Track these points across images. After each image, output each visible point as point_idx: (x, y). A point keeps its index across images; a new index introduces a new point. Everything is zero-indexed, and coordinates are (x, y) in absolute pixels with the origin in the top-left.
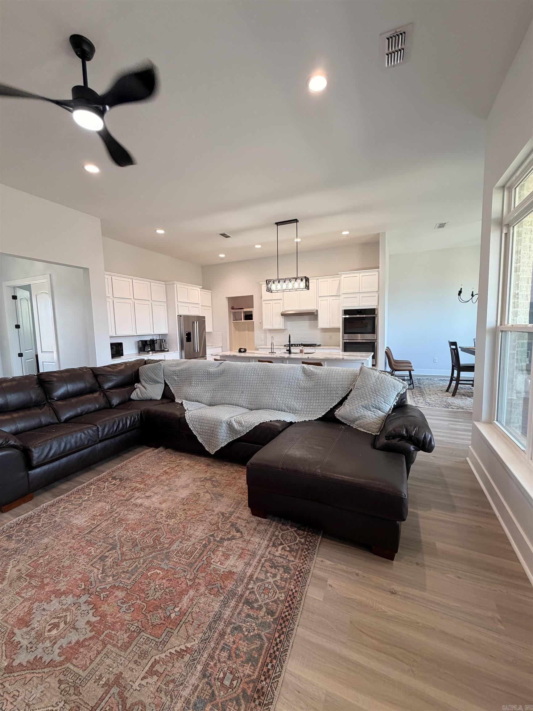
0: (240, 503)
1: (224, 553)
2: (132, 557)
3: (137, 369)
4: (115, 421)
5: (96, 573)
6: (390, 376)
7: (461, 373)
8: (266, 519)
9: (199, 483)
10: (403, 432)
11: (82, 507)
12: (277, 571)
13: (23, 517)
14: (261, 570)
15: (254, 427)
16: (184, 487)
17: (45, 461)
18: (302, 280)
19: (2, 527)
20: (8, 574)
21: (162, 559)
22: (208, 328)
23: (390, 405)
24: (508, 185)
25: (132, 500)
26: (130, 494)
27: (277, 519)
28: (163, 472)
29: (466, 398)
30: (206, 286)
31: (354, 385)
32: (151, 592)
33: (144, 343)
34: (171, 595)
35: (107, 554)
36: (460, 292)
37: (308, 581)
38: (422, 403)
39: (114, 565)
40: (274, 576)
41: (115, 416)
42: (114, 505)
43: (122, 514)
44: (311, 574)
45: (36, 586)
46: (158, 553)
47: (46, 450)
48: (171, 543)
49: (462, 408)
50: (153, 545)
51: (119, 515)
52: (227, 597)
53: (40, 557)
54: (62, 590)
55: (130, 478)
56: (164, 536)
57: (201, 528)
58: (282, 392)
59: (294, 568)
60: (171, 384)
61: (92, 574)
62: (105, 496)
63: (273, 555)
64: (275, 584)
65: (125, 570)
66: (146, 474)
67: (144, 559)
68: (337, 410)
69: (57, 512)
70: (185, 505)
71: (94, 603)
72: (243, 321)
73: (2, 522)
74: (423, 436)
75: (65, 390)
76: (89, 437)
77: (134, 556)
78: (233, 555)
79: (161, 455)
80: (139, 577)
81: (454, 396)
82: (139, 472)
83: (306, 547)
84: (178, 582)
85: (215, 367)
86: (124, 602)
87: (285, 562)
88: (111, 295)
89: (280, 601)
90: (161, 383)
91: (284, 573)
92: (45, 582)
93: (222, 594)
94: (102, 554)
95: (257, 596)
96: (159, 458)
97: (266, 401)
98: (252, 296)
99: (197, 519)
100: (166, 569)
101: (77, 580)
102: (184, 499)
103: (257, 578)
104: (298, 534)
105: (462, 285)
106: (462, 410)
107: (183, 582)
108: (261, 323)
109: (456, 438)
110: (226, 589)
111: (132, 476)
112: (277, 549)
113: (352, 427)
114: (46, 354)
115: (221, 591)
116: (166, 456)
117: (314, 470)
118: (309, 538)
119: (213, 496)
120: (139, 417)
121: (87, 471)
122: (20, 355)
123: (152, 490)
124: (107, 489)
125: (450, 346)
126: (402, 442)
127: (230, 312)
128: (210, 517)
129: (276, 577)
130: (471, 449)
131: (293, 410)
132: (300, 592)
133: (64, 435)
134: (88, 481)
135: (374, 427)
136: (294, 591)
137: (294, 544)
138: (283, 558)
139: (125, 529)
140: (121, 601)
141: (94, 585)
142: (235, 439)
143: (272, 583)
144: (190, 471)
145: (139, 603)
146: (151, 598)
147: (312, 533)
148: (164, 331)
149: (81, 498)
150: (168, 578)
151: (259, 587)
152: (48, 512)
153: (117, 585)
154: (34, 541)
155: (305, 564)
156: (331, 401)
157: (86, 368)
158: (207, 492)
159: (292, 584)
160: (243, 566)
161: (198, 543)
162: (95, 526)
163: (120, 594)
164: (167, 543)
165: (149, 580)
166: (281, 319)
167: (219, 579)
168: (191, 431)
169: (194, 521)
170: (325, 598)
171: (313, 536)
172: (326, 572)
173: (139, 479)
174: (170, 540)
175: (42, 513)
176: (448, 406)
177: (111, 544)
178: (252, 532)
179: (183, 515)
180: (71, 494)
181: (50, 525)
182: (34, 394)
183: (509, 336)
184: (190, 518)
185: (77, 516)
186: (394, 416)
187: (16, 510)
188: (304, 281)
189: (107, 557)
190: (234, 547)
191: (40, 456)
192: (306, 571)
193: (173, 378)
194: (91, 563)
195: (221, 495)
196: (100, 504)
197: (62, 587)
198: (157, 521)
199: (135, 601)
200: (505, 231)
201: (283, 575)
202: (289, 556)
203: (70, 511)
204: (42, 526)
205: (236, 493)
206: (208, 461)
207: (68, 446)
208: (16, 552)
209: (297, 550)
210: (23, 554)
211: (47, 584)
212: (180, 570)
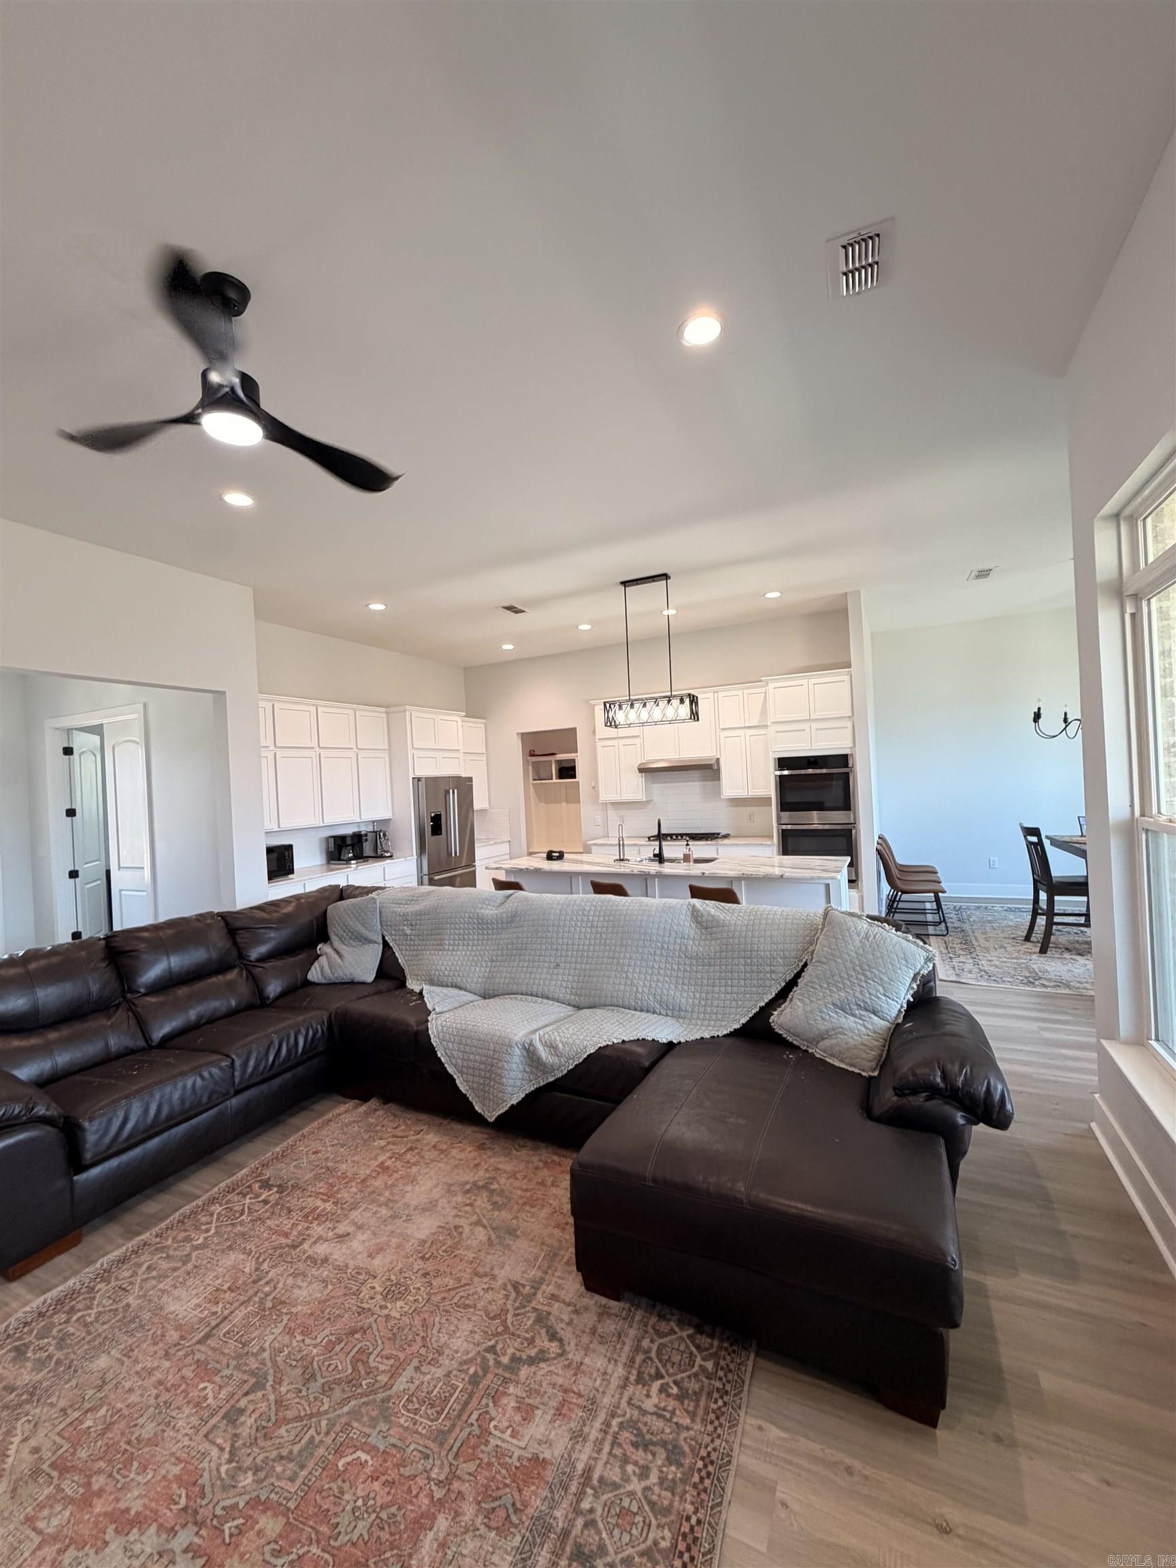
0: (555, 1255)
1: (519, 1403)
2: (303, 1414)
3: (321, 910)
4: (272, 1043)
5: (215, 1461)
6: (894, 931)
7: (1057, 898)
8: (619, 1301)
9: (459, 1199)
10: (934, 1079)
11: (190, 1266)
12: (650, 1457)
13: (54, 1293)
14: (610, 1453)
15: (585, 1056)
16: (424, 1210)
17: (111, 1151)
18: (682, 701)
19: (6, 1324)
20: (10, 1460)
21: (372, 1419)
22: (480, 801)
23: (900, 1002)
24: (1127, 512)
25: (306, 1246)
26: (300, 1228)
27: (644, 1301)
28: (378, 1166)
29: (1074, 957)
30: (475, 708)
31: (812, 953)
32: (345, 1520)
33: (339, 842)
34: (393, 1529)
35: (243, 1403)
36: (1037, 717)
37: (728, 1490)
38: (970, 972)
39: (258, 1435)
40: (644, 1473)
41: (272, 1029)
42: (264, 1260)
43: (280, 1285)
44: (733, 1467)
45: (72, 1499)
46: (362, 1400)
47: (116, 1123)
48: (394, 1373)
49: (1068, 986)
50: (350, 1378)
51: (275, 1288)
52: (530, 1539)
53: (87, 1412)
54: (133, 1512)
55: (301, 1183)
56: (379, 1349)
57: (466, 1327)
58: (647, 967)
59: (692, 1450)
60: (398, 945)
61: (205, 1464)
62: (243, 1234)
63: (639, 1408)
64: (646, 1498)
65: (285, 1453)
66: (339, 1174)
67: (329, 1419)
68: (775, 1013)
69: (132, 1280)
70: (428, 1259)
71: (208, 1551)
72: (554, 780)
73: (7, 1309)
74: (984, 1089)
75: (164, 971)
76: (211, 1086)
77: (308, 1409)
78: (541, 1406)
79: (372, 1120)
80: (317, 1474)
81: (1045, 953)
82: (322, 1168)
83: (718, 1384)
84: (410, 1490)
85: (497, 905)
86: (280, 1551)
87: (668, 1431)
88: (270, 743)
89: (659, 1551)
90: (375, 942)
91: (667, 1463)
92: (95, 1487)
93: (516, 1526)
94: (232, 1402)
95: (604, 1535)
96: (370, 1128)
97: (610, 987)
98: (575, 729)
99: (455, 1300)
100: (382, 1448)
101: (171, 1482)
102: (425, 1241)
103: (601, 1480)
104: (698, 1347)
105: (1039, 700)
106: (1067, 991)
107: (421, 1488)
108: (595, 788)
109: (1058, 1068)
110: (526, 1512)
111: (307, 1178)
112: (648, 1391)
113: (812, 1055)
114: (129, 873)
115: (514, 1518)
116: (384, 1123)
117: (729, 1184)
118: (724, 1359)
119: (492, 1233)
120: (325, 1029)
121: (206, 1165)
122: (74, 874)
123: (351, 1218)
124: (249, 1214)
125: (1025, 837)
126: (934, 1102)
127: (525, 763)
128: (486, 1295)
129: (647, 1477)
130: (1101, 1102)
131: (673, 1010)
132: (710, 1523)
133: (157, 1083)
134: (208, 1191)
135: (865, 1055)
136: (693, 1521)
137: (689, 1377)
138: (663, 1417)
139: (287, 1330)
140: (273, 1546)
141: (209, 1496)
142: (542, 1084)
143: (639, 1494)
144: (440, 1165)
145: (314, 1554)
146: (343, 1539)
147: (731, 1345)
148: (382, 813)
149: (188, 1239)
150: (386, 1477)
151: (608, 1506)
152: (113, 1279)
153: (263, 1498)
154: (75, 1362)
155: (719, 1436)
156: (760, 990)
157: (211, 915)
158: (478, 1223)
159: (688, 1497)
160: (567, 1440)
161: (459, 1371)
162: (218, 1320)
163: (270, 1525)
164: (383, 1372)
165: (339, 1482)
166: (639, 779)
167: (508, 1481)
168: (443, 1064)
169: (447, 1308)
170: (771, 1543)
171: (734, 1351)
172: (770, 1463)
173: (321, 1187)
174: (391, 1362)
175: (99, 1282)
176: (1033, 979)
177: (253, 1374)
178: (585, 1339)
179: (423, 1289)
180: (167, 1228)
181: (116, 1316)
182: (95, 984)
183: (1166, 843)
184: (439, 1297)
185: (176, 1293)
186: (910, 1031)
187: (41, 1274)
188: (687, 701)
189: (242, 1411)
190: (544, 1384)
191: (101, 1139)
192: (722, 1459)
193: (403, 930)
194: (204, 1430)
195: (512, 1232)
196: (233, 1258)
197: (134, 1502)
198: (363, 1305)
199: (306, 1548)
200: (1129, 610)
201: (665, 1469)
202: (677, 1412)
203: (162, 1277)
204: (97, 1320)
205: (546, 1226)
206: (480, 1135)
207: (165, 1110)
208: (32, 1394)
209: (697, 1394)
210: (49, 1401)
211: (99, 1493)
212: (415, 1453)
